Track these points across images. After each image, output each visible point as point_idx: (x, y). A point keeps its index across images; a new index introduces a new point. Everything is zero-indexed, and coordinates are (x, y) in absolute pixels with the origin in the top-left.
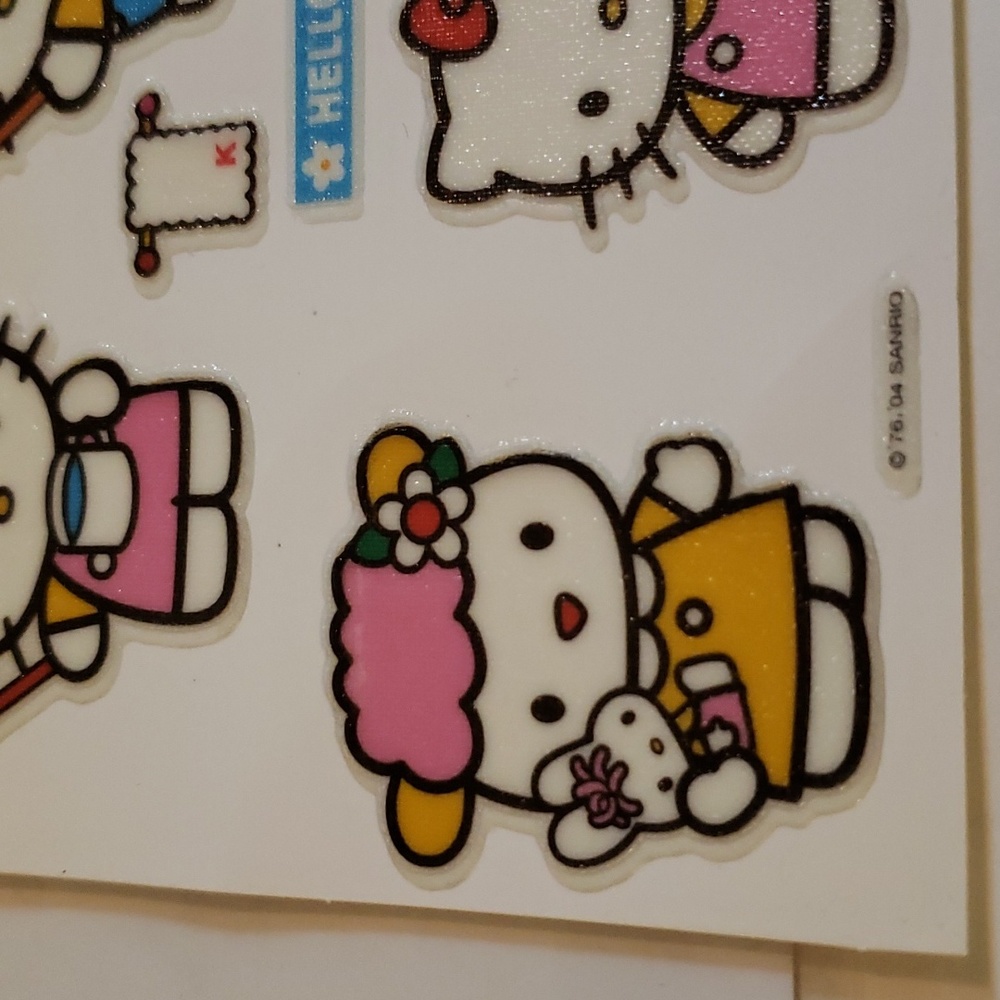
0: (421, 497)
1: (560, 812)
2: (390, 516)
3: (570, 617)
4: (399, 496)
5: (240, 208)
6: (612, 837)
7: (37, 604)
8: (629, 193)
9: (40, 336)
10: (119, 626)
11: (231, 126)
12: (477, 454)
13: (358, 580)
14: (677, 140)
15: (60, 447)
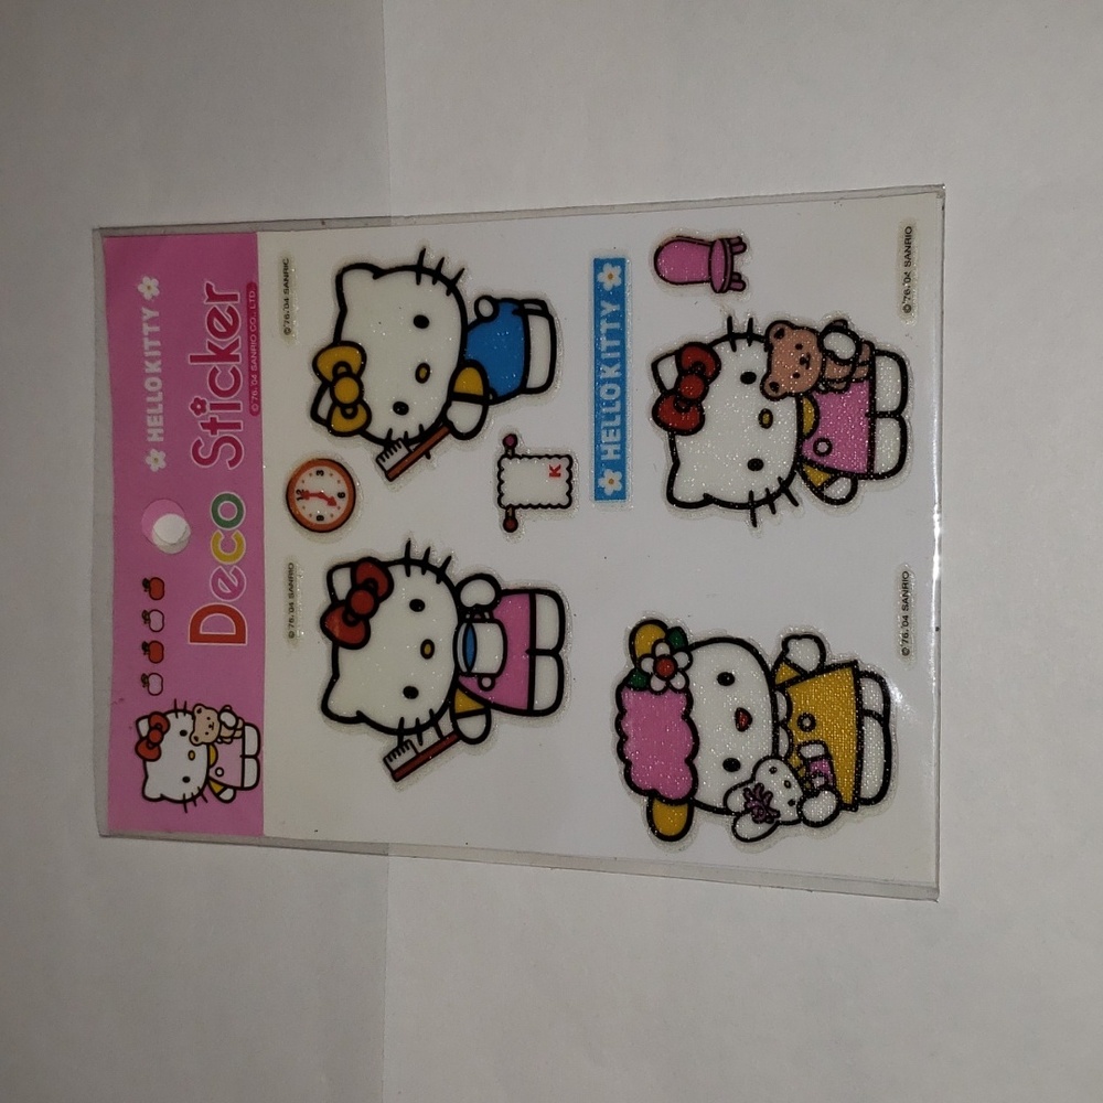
0: (663, 656)
1: (738, 816)
2: (647, 665)
3: (743, 719)
4: (652, 655)
5: (565, 501)
6: (763, 828)
7: (449, 702)
8: (774, 511)
9: (449, 559)
10: (496, 715)
11: (559, 457)
12: (694, 635)
13: (630, 697)
14: (797, 486)
15: (461, 619)
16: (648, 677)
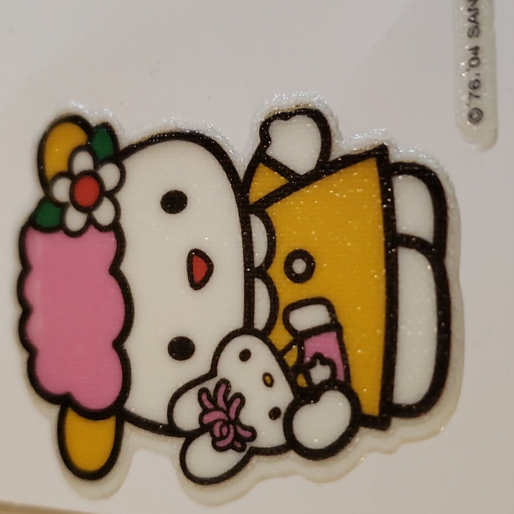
0: (85, 173)
1: (190, 437)
3: (199, 269)
4: (67, 174)
6: (231, 458)
12: (127, 135)
16: (62, 207)
